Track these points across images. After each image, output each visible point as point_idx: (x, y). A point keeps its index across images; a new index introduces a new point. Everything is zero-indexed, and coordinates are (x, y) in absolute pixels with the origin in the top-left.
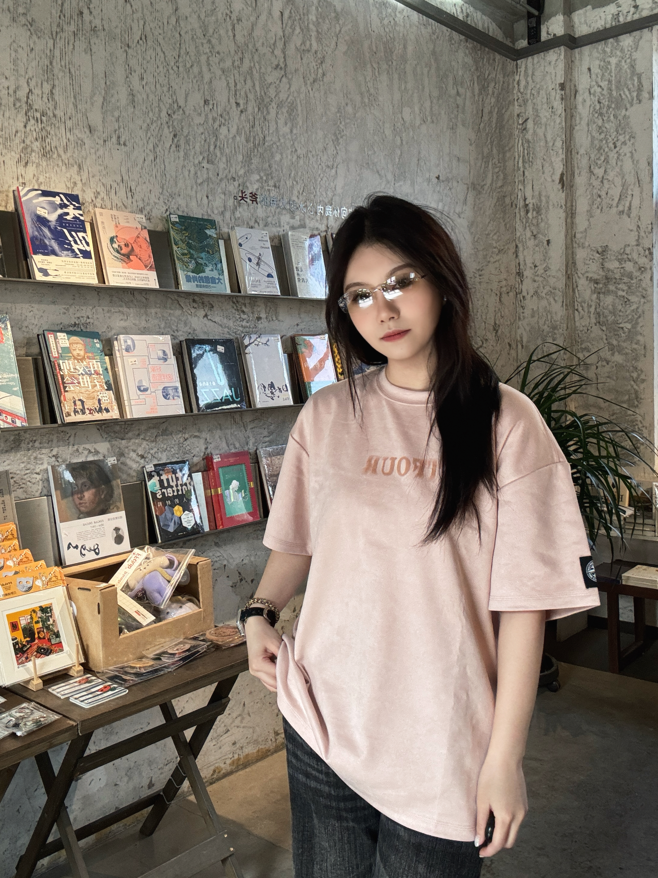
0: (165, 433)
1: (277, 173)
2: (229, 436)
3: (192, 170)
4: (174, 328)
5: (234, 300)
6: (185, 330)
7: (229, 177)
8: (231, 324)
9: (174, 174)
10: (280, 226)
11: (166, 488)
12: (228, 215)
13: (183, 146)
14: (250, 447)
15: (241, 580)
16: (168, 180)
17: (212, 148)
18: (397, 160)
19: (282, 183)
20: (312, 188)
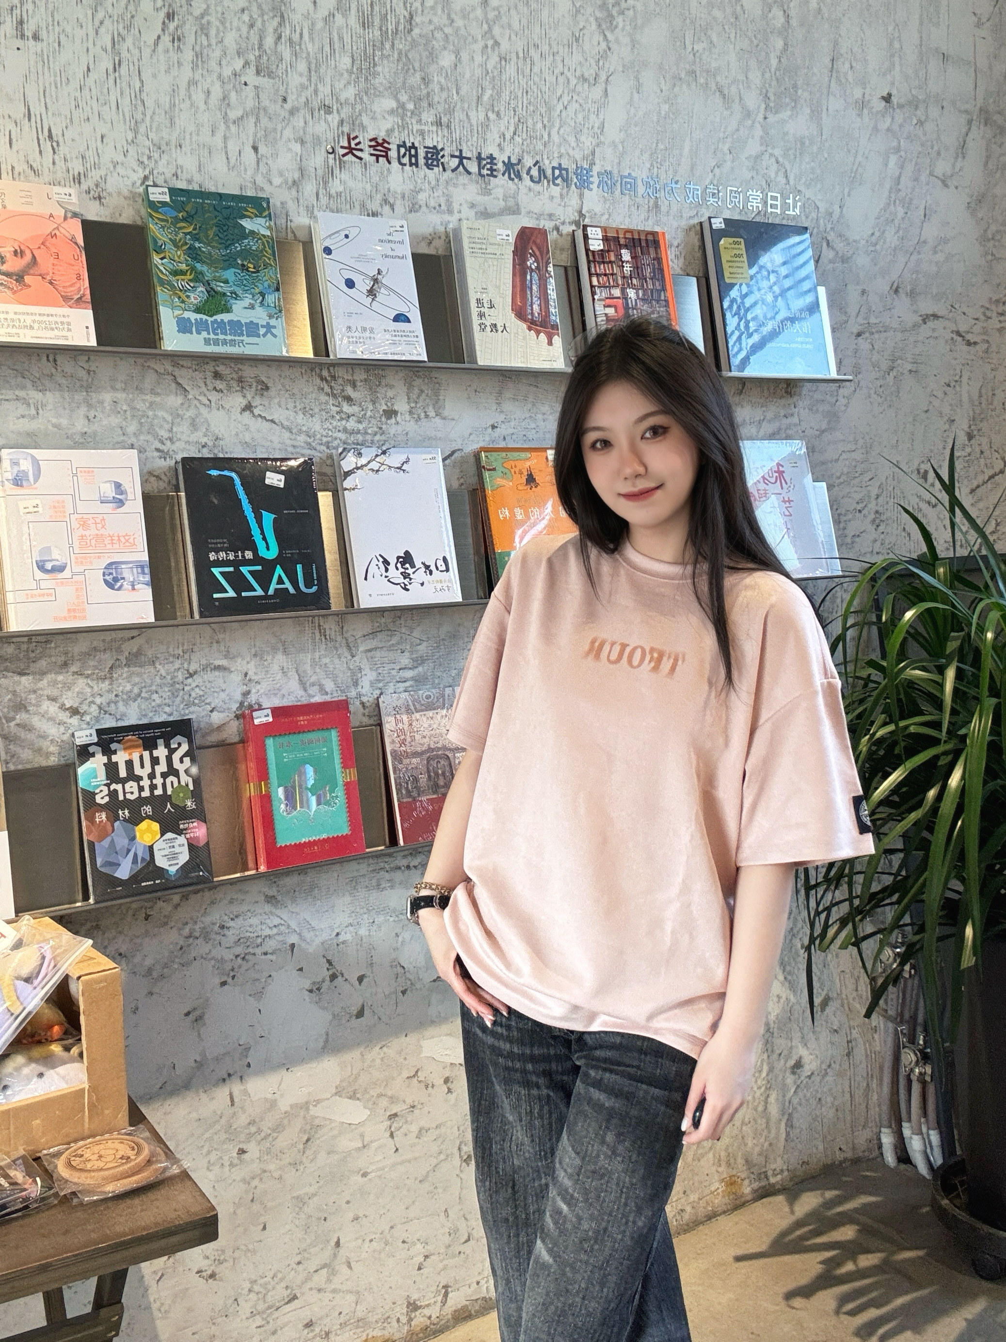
0: (135, 659)
1: (444, 95)
2: (308, 667)
3: (217, 91)
4: (164, 434)
5: (325, 373)
6: (194, 438)
7: (316, 104)
8: (316, 425)
9: (165, 100)
10: (450, 211)
11: (123, 781)
12: (309, 188)
13: (190, 39)
14: (364, 691)
15: (333, 977)
16: (149, 113)
17: (269, 41)
18: (774, 62)
19: (459, 115)
20: (539, 125)
